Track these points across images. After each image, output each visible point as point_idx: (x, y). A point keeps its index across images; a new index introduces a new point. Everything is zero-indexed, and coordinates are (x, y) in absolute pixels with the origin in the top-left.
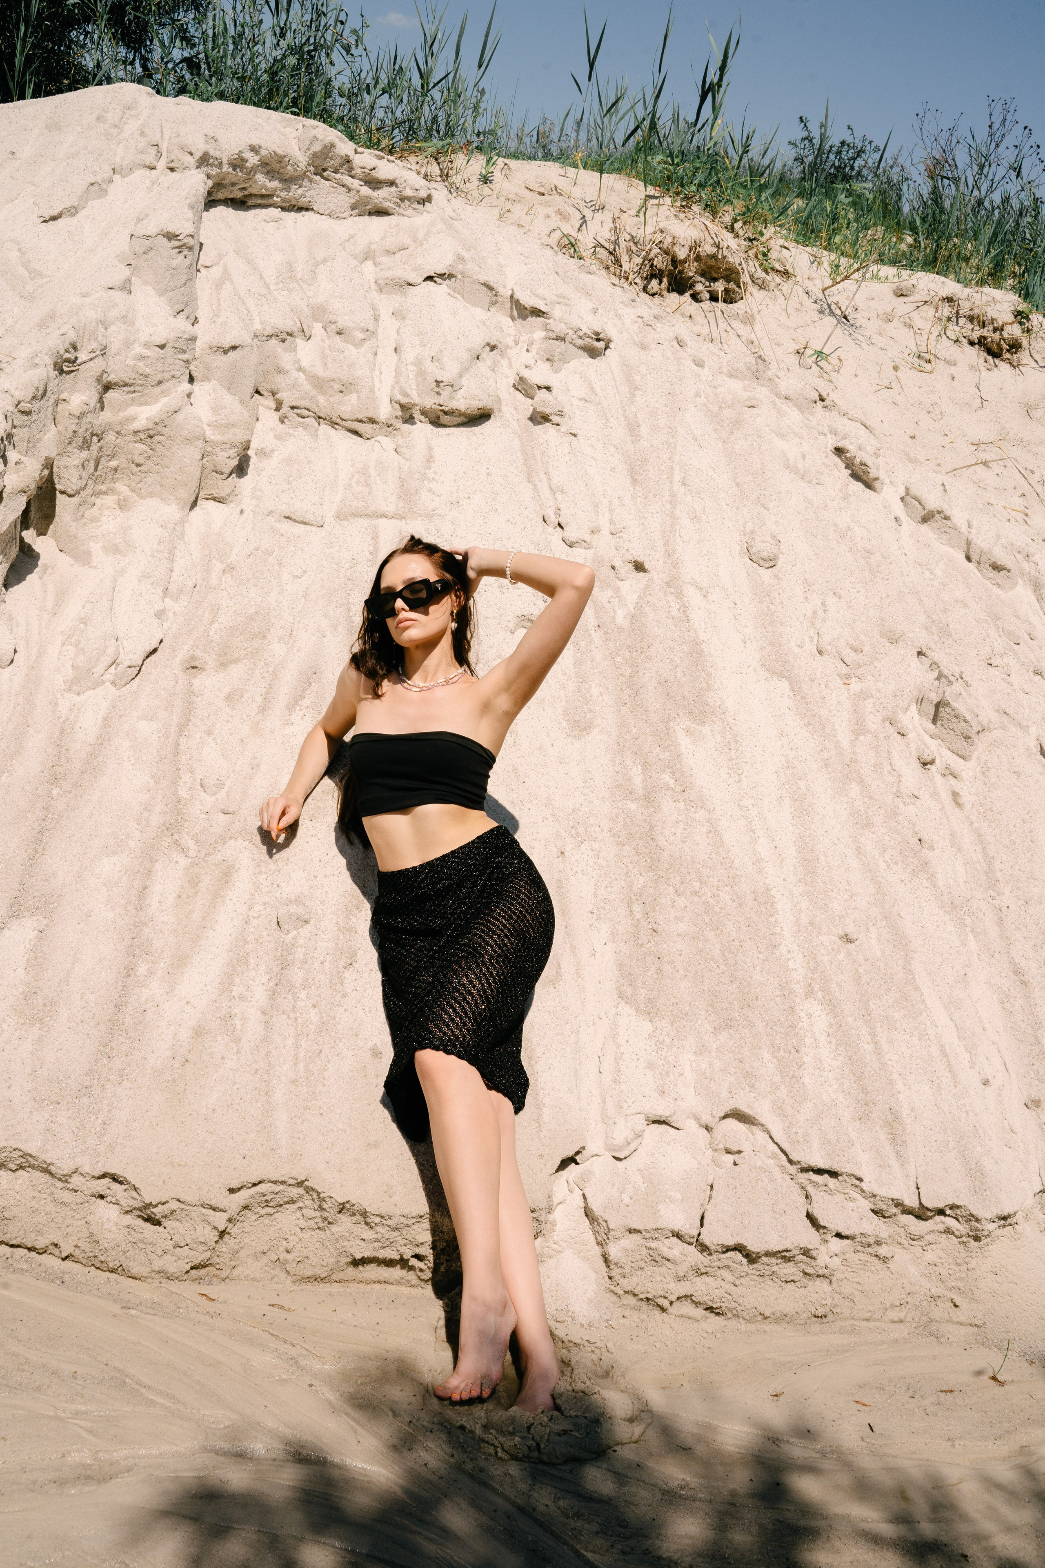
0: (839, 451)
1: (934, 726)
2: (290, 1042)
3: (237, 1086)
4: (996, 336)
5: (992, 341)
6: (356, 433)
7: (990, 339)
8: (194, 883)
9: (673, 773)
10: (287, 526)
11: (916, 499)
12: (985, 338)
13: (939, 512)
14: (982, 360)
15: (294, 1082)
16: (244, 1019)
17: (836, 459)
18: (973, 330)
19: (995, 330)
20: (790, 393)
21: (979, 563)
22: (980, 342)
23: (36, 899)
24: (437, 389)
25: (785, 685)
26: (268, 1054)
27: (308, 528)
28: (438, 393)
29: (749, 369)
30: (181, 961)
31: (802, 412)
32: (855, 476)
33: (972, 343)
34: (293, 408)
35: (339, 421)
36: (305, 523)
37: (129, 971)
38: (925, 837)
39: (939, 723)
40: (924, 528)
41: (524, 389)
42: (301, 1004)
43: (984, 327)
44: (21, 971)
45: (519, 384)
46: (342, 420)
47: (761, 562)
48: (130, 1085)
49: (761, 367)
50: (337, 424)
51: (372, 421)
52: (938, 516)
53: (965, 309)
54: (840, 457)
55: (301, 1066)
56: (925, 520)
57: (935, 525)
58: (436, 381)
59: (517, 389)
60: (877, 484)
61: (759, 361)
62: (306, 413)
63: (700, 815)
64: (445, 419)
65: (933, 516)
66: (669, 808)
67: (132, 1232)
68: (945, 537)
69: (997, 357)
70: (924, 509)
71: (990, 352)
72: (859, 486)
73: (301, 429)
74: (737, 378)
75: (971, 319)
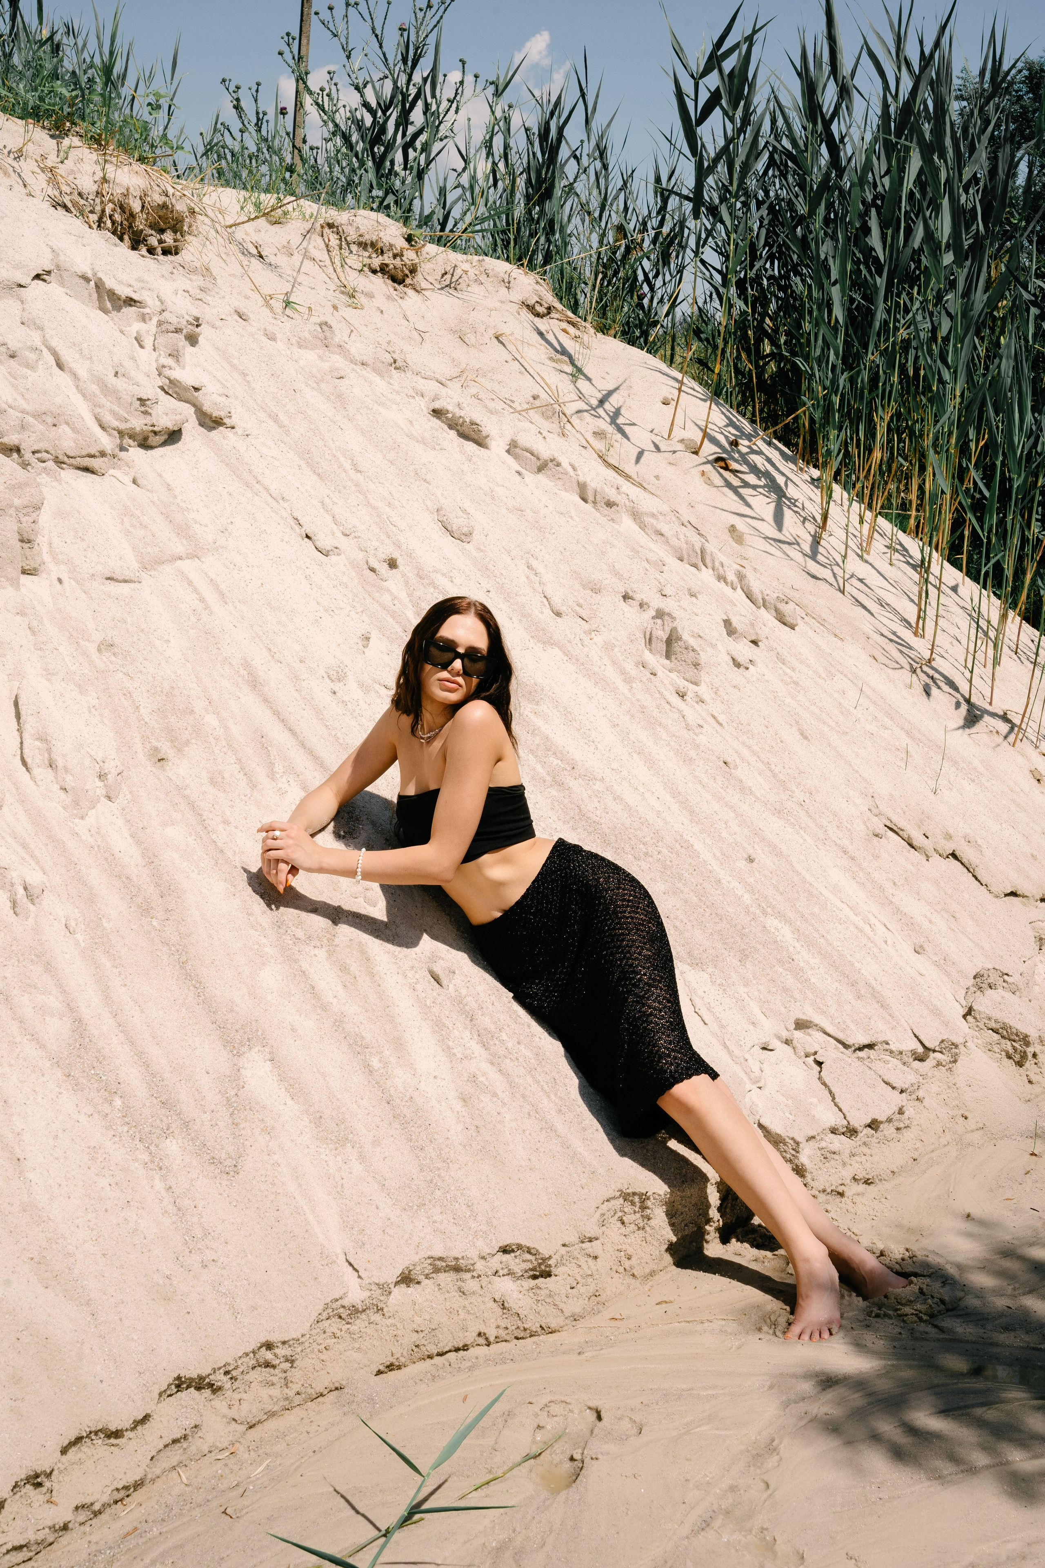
0: (437, 413)
1: (668, 662)
2: (529, 1080)
3: (528, 1132)
4: (398, 262)
5: (395, 268)
6: (87, 469)
7: (391, 266)
8: (344, 968)
9: (554, 753)
10: (111, 587)
11: (527, 450)
12: (387, 265)
13: (552, 461)
14: (392, 290)
15: (560, 1111)
16: (484, 1074)
17: (436, 422)
18: (370, 257)
19: (395, 256)
20: (365, 359)
21: (595, 502)
22: (383, 269)
23: (241, 1031)
24: (143, 409)
25: (556, 651)
26: (524, 1096)
27: (132, 585)
28: (146, 413)
29: (316, 337)
30: (399, 1044)
31: (382, 377)
32: (463, 436)
33: (374, 272)
34: (34, 453)
35: (66, 459)
36: (125, 581)
37: (368, 1069)
38: (729, 760)
39: (673, 657)
40: (540, 477)
41: (176, 392)
42: (510, 1045)
43: (382, 253)
44: (290, 1102)
45: (169, 387)
46: (69, 457)
47: (463, 537)
48: (457, 1166)
49: (328, 333)
50: (63, 463)
51: (103, 454)
52: (550, 464)
53: (353, 236)
54: (439, 418)
55: (553, 1097)
56: (540, 469)
57: (549, 473)
58: (140, 399)
59: (167, 393)
60: (488, 441)
61: (324, 327)
62: (45, 456)
63: (598, 786)
64: (154, 440)
65: (546, 465)
66: (577, 786)
67: (538, 1291)
68: (560, 483)
69: (400, 284)
70: (538, 459)
71: (394, 279)
72: (470, 446)
73: (44, 475)
74: (306, 348)
75: (363, 245)
